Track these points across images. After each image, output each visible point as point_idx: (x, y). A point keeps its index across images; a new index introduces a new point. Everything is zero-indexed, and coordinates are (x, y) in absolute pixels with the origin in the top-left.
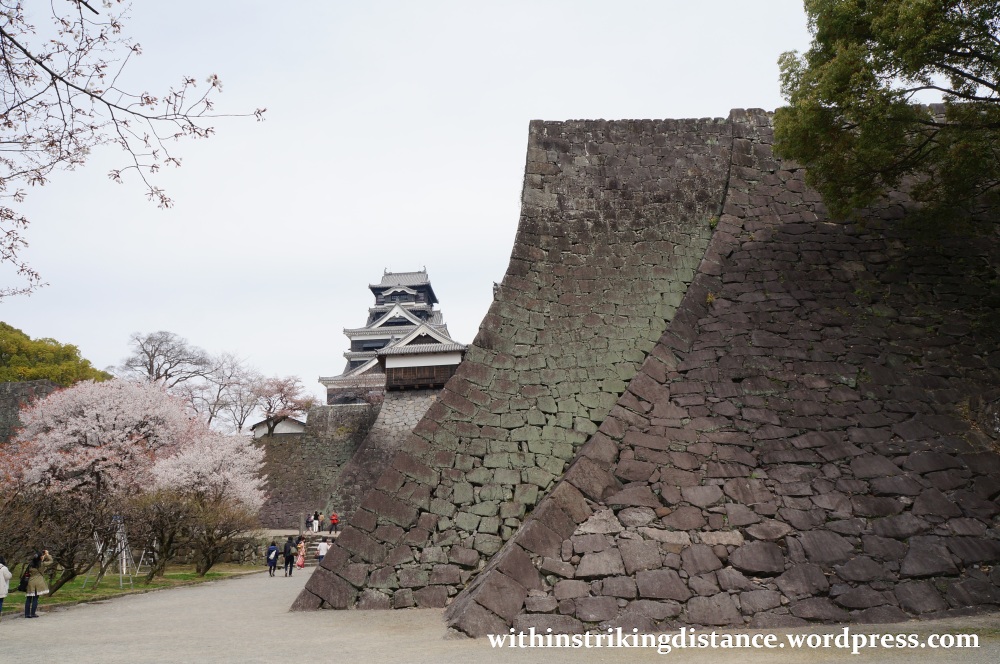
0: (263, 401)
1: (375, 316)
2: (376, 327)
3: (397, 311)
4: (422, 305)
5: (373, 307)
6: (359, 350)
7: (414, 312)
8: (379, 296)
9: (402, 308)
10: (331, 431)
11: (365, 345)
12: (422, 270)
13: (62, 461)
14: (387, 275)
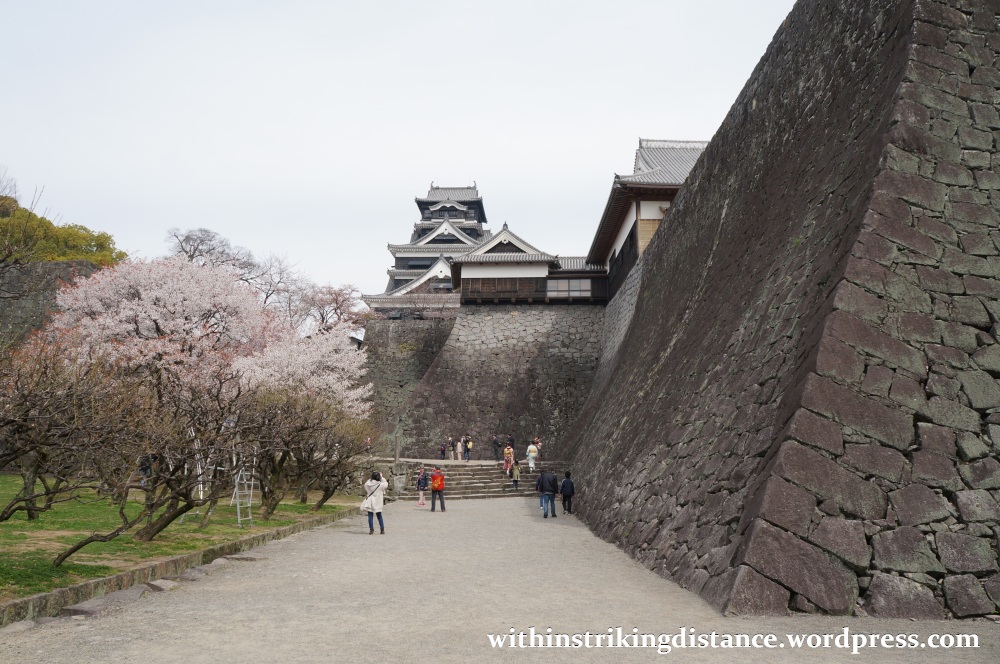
0: (314, 311)
1: (421, 232)
2: (422, 243)
3: (445, 228)
4: (473, 223)
5: (419, 222)
6: (404, 267)
7: (464, 229)
8: (426, 212)
9: (452, 224)
10: (392, 348)
11: (411, 263)
12: (472, 185)
13: (113, 353)
14: (433, 189)
